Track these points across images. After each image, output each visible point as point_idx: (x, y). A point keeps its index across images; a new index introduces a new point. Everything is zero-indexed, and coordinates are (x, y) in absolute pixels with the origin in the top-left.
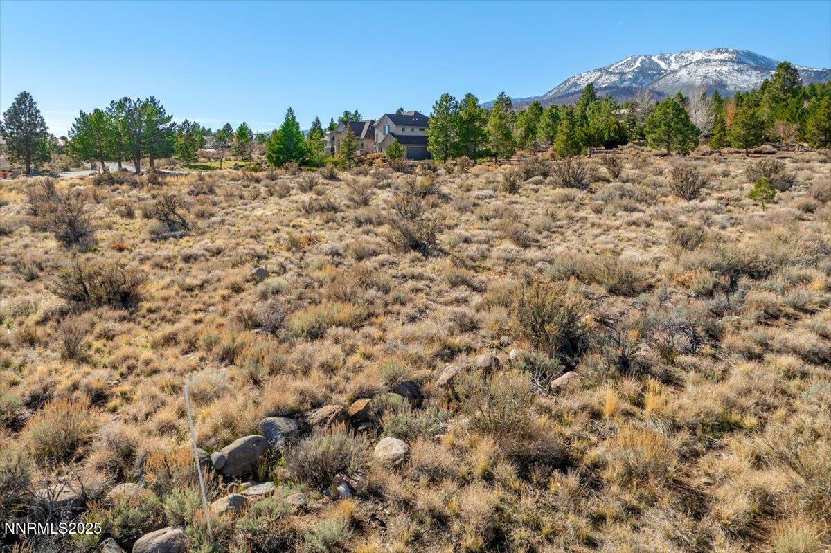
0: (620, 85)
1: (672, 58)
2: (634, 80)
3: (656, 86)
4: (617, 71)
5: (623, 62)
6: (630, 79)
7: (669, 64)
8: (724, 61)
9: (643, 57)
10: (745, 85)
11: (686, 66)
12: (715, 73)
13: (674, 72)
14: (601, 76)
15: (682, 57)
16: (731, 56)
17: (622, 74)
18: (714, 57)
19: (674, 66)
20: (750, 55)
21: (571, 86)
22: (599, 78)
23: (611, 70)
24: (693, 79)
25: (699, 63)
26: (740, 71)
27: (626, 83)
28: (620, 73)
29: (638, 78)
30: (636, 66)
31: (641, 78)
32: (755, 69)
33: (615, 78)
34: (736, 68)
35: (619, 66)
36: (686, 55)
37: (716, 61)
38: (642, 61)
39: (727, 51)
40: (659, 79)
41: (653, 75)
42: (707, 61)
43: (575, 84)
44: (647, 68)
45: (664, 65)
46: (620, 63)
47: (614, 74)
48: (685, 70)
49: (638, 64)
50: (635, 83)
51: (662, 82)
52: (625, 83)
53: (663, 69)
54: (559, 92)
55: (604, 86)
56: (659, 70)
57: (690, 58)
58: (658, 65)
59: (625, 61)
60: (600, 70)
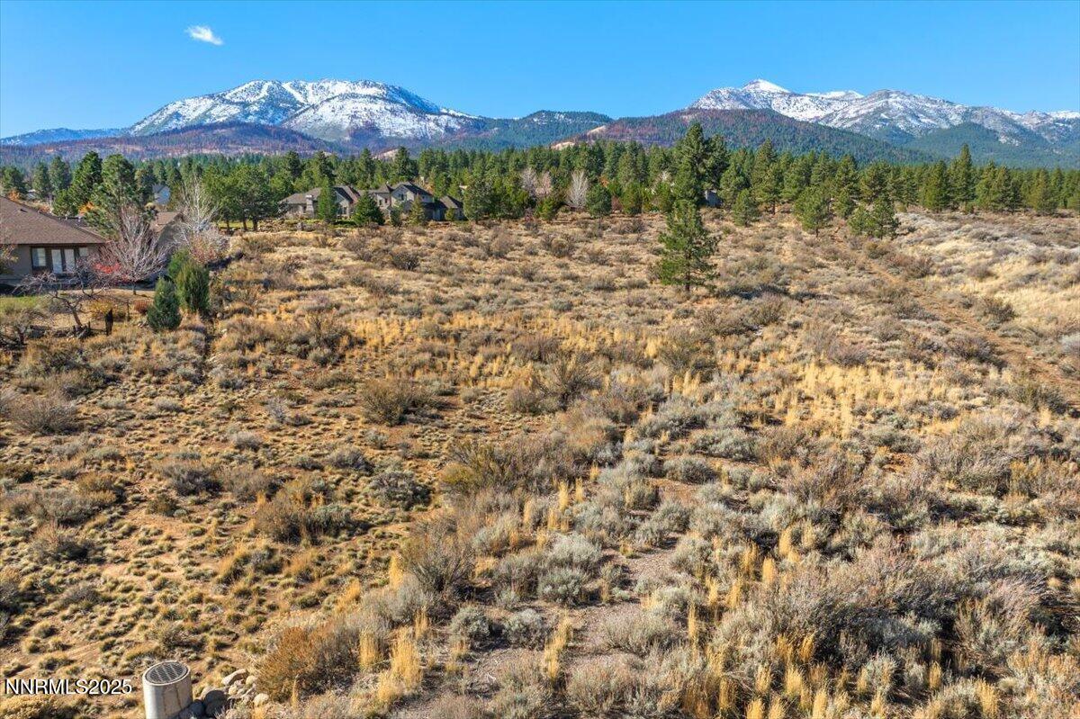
0: (243, 120)
1: (309, 87)
2: (262, 113)
3: (292, 125)
4: (236, 100)
5: (243, 88)
6: (256, 112)
7: (306, 96)
8: (375, 98)
9: (270, 83)
10: (400, 131)
11: (328, 100)
12: (364, 113)
13: (314, 107)
14: (214, 106)
15: (322, 87)
16: (380, 92)
17: (245, 104)
18: (361, 90)
19: (313, 99)
20: (401, 92)
21: (171, 117)
22: (211, 109)
23: (227, 97)
24: (338, 119)
25: (344, 97)
26: (393, 112)
27: (252, 119)
28: (242, 103)
29: (267, 112)
30: (262, 95)
31: (271, 112)
32: (411, 111)
33: (234, 110)
34: (389, 107)
35: (238, 93)
36: (326, 85)
37: (365, 96)
38: (270, 89)
39: (376, 85)
40: (297, 115)
41: (286, 110)
42: (354, 96)
43: (177, 115)
44: (277, 99)
45: (299, 97)
46: (240, 89)
47: (232, 103)
48: (326, 105)
49: (264, 93)
50: (263, 118)
51: (300, 119)
52: (250, 117)
53: (298, 102)
54: (152, 125)
55: (221, 120)
56: (295, 104)
57: (331, 90)
58: (291, 96)
59: (247, 86)
60: (211, 97)
